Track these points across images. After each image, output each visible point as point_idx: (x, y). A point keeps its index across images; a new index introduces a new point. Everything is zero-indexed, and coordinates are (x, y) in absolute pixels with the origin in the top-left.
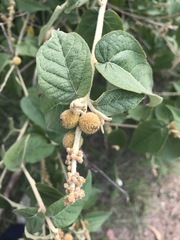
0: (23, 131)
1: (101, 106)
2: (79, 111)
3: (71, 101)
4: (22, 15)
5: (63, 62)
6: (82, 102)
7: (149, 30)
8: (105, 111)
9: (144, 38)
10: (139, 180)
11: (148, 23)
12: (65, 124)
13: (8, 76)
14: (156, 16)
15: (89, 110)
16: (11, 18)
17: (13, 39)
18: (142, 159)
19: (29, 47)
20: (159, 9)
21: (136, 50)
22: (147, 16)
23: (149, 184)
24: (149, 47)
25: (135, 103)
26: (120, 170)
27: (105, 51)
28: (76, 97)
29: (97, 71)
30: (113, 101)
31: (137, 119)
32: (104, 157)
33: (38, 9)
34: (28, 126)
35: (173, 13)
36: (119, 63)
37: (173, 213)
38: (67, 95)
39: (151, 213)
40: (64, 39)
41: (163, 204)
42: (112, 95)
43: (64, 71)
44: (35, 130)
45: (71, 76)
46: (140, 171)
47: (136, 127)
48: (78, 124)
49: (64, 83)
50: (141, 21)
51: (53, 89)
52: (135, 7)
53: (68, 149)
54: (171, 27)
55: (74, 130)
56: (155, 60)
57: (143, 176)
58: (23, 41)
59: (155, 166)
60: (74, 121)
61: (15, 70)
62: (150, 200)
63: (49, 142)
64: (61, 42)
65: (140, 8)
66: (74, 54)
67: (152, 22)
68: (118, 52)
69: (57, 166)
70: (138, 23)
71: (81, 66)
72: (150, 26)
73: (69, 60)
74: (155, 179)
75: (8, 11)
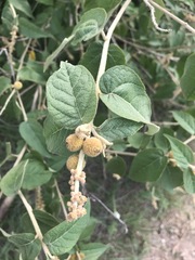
0: (20, 156)
1: (103, 132)
2: (83, 135)
3: (76, 126)
4: (23, 39)
5: (71, 91)
6: (86, 128)
7: (151, 60)
8: (107, 136)
9: (146, 67)
10: (138, 214)
11: (150, 53)
12: (70, 147)
13: (8, 100)
14: (157, 47)
15: (92, 135)
16: (13, 43)
17: (14, 63)
18: (142, 191)
19: (31, 73)
20: (161, 40)
21: (136, 83)
22: (149, 46)
23: (149, 219)
24: (151, 77)
25: (134, 131)
26: (118, 203)
27: (109, 83)
28: (81, 123)
29: (100, 101)
30: (114, 128)
31: (137, 147)
32: (101, 188)
33: (41, 36)
34: (26, 152)
35: (175, 45)
36: (121, 94)
37: (174, 252)
38: (73, 121)
39: (150, 251)
40: (72, 71)
41: (163, 241)
42: (113, 123)
43: (71, 99)
44: (34, 156)
45: (78, 104)
46: (140, 204)
47: (135, 154)
48: (82, 148)
49: (71, 110)
50: (143, 50)
51: (60, 115)
52: (137, 37)
53: (72, 171)
54: (172, 58)
55: (78, 152)
56: (157, 89)
57: (142, 209)
58: (24, 65)
59: (155, 198)
60: (78, 144)
61: (16, 94)
62: (150, 236)
63: (47, 169)
64: (69, 73)
65: (142, 38)
66: (81, 85)
67: (153, 52)
68: (120, 84)
69: (53, 195)
70: (140, 52)
71: (87, 96)
72: (152, 56)
73: (76, 90)
74: (155, 213)
75: (10, 36)
